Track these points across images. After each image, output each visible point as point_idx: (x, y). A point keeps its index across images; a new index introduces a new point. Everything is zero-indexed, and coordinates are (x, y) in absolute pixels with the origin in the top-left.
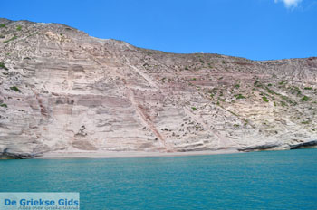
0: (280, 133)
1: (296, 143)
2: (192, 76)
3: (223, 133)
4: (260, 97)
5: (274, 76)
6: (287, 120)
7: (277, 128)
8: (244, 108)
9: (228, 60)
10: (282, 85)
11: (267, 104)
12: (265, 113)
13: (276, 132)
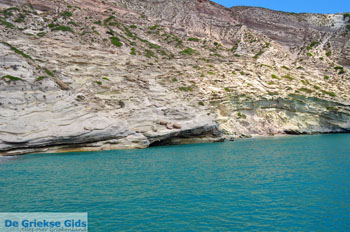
0: (130, 106)
1: (163, 132)
4: (107, 36)
5: (143, 16)
6: (151, 81)
7: (127, 94)
8: (61, 47)
10: (154, 30)
11: (116, 49)
12: (108, 63)
13: (121, 104)
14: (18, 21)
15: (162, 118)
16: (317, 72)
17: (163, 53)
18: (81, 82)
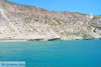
0: (46, 34)
1: (51, 39)
2: (22, 12)
3: (24, 33)
4: (45, 22)
5: (53, 16)
6: (51, 30)
8: (37, 24)
9: (38, 9)
10: (54, 19)
11: (46, 24)
12: (44, 27)
13: (45, 34)
14: (30, 20)
15: (51, 37)
16: (86, 28)
17: (55, 24)
18: (39, 31)
